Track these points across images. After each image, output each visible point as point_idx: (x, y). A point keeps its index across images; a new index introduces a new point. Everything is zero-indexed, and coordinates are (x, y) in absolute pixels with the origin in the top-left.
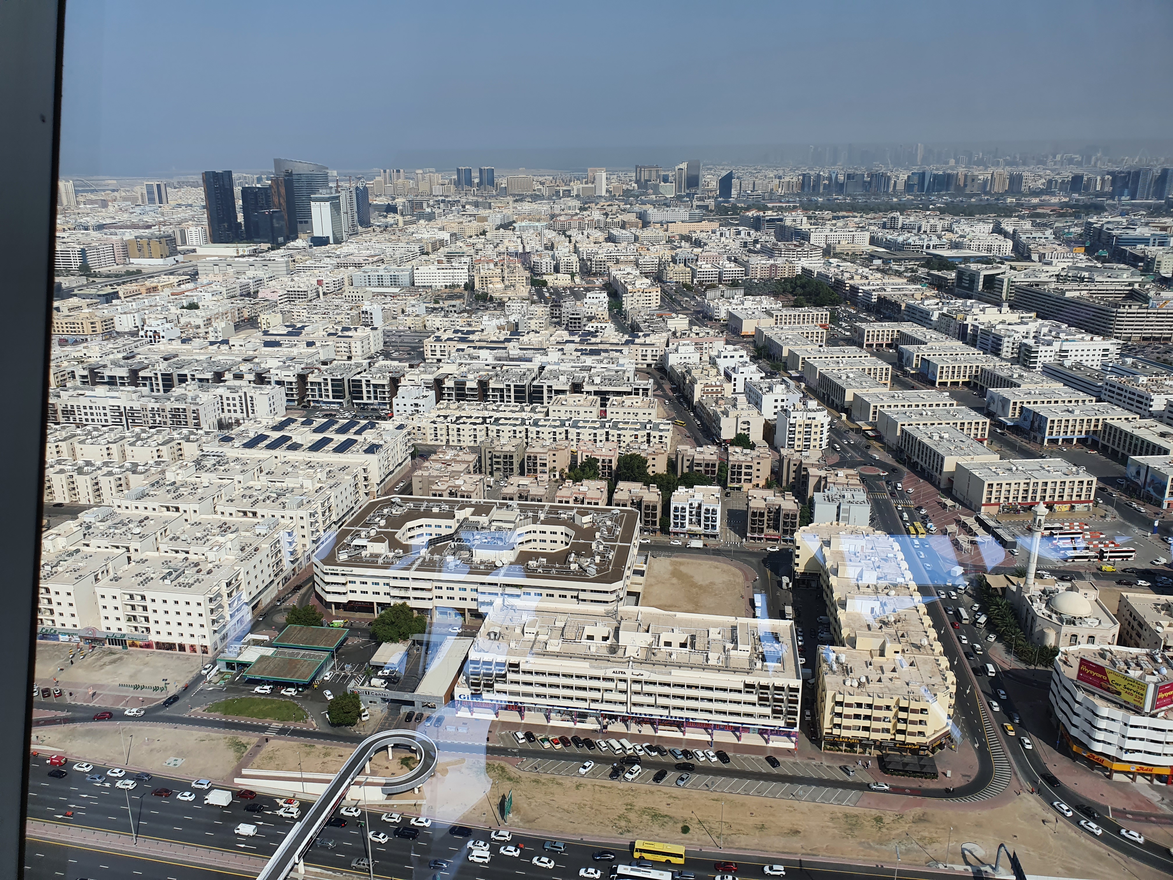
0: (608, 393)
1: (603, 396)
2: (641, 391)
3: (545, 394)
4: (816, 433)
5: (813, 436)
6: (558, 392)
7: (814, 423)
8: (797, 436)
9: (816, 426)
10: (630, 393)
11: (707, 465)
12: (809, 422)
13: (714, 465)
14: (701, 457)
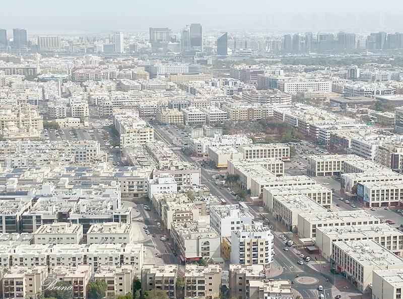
0: (91, 220)
1: (86, 223)
2: (120, 219)
3: (34, 224)
4: (262, 250)
5: (260, 253)
6: (45, 221)
7: (260, 241)
8: (247, 253)
9: (262, 244)
10: (110, 220)
11: (166, 282)
12: (255, 240)
13: (172, 282)
14: (161, 275)
